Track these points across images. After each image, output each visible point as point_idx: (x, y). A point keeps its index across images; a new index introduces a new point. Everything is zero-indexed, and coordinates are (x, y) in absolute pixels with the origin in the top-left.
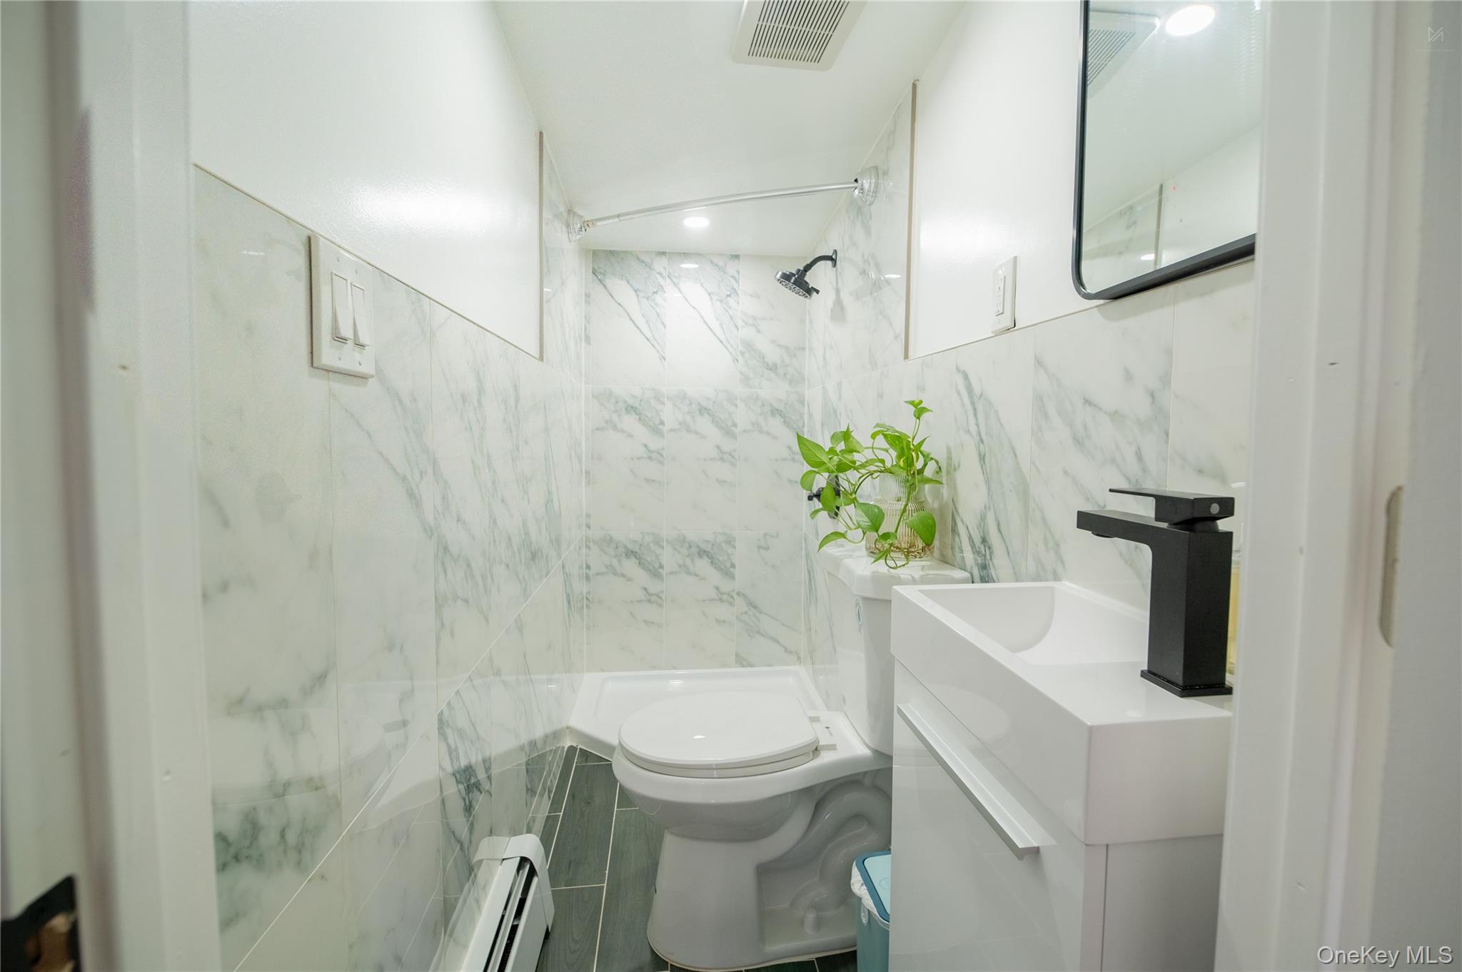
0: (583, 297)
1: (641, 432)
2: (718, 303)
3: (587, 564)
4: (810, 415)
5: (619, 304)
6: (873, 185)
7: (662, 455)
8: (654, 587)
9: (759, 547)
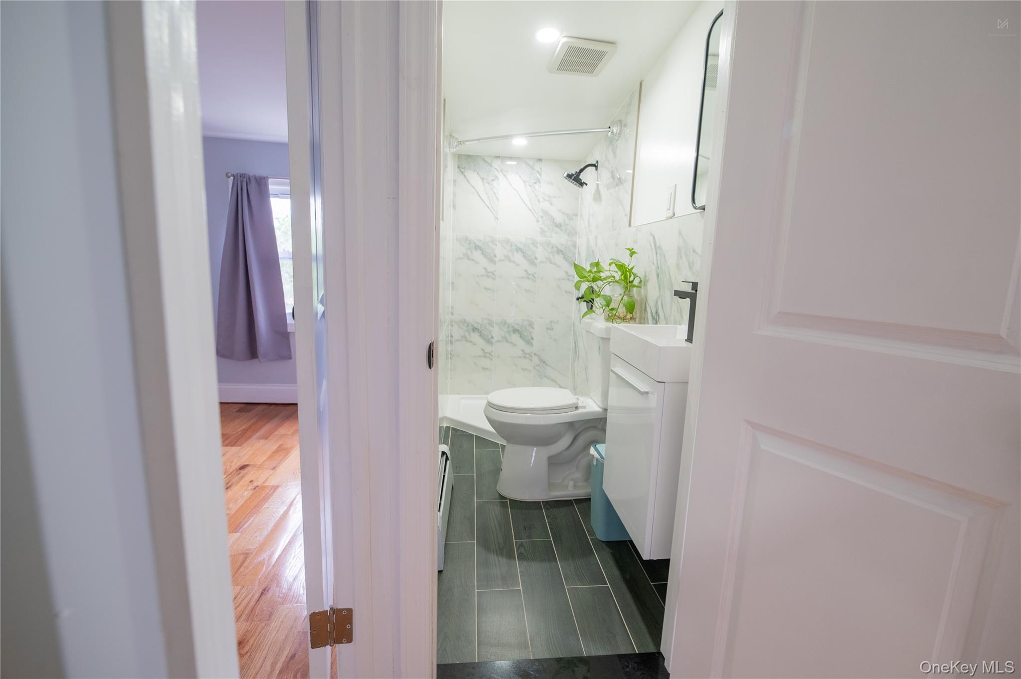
0: (452, 182)
1: (483, 261)
2: (529, 187)
3: (451, 335)
4: (579, 254)
5: (472, 186)
6: (618, 130)
7: (494, 275)
8: (488, 349)
9: (547, 329)
